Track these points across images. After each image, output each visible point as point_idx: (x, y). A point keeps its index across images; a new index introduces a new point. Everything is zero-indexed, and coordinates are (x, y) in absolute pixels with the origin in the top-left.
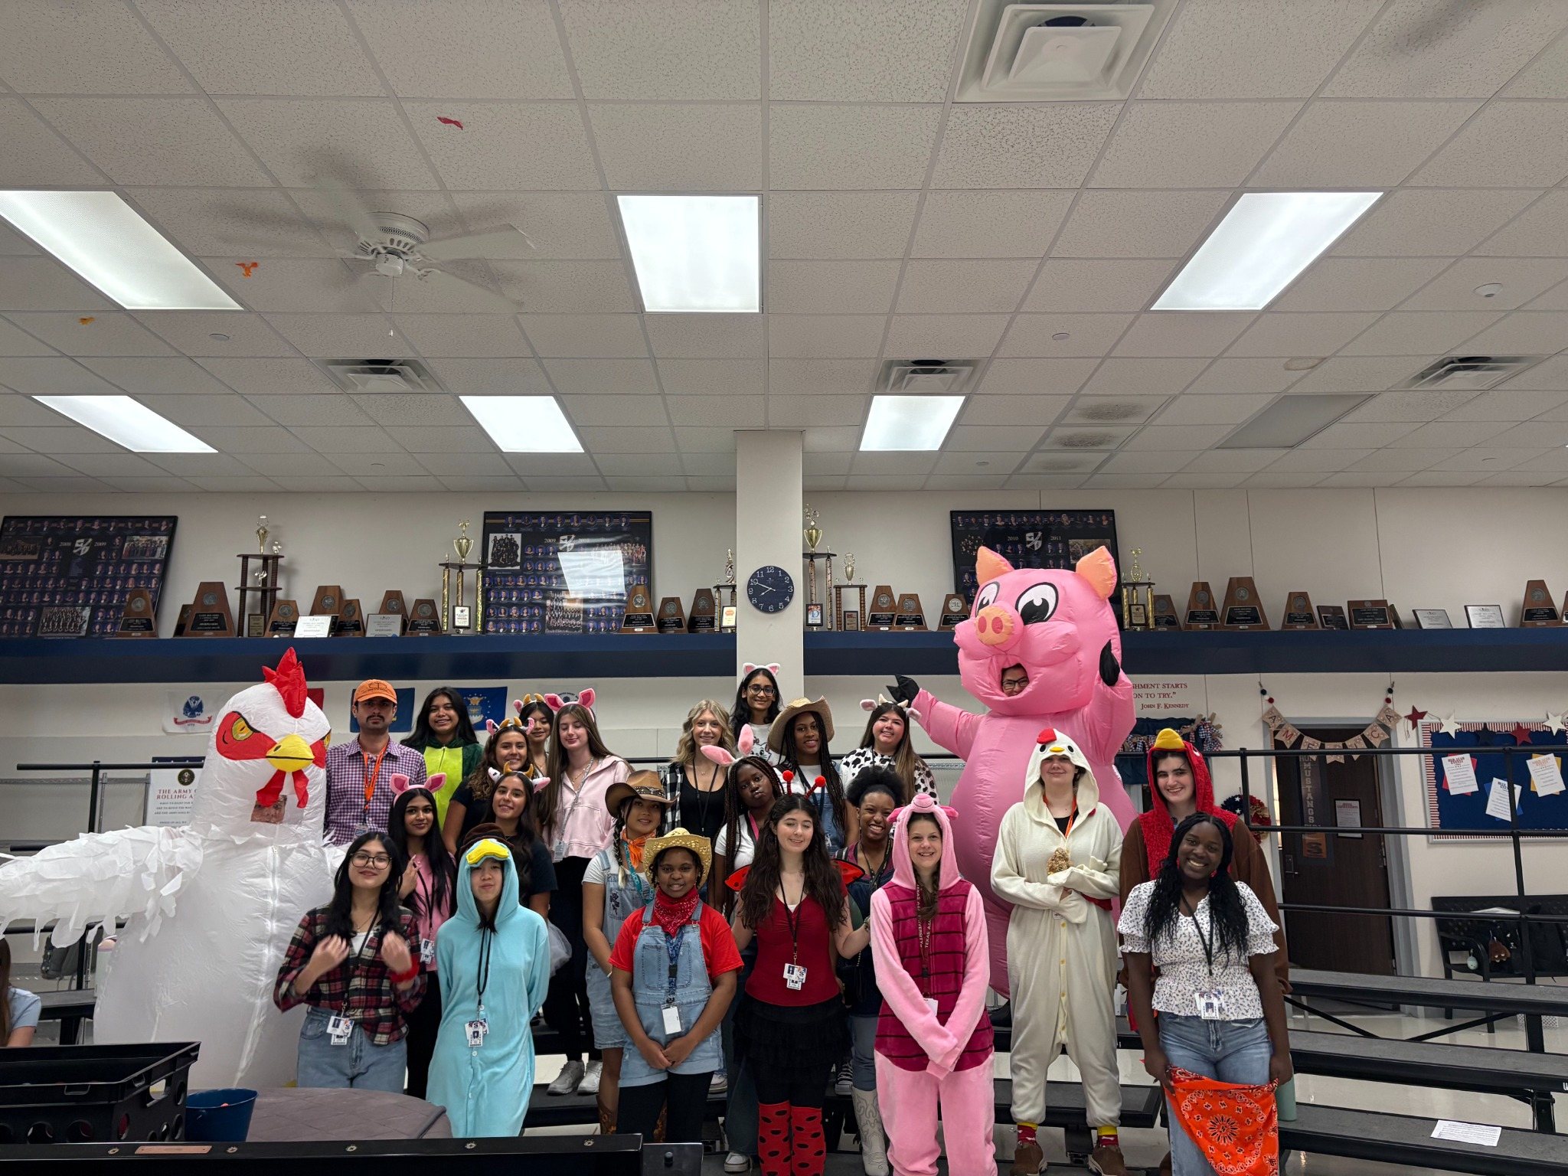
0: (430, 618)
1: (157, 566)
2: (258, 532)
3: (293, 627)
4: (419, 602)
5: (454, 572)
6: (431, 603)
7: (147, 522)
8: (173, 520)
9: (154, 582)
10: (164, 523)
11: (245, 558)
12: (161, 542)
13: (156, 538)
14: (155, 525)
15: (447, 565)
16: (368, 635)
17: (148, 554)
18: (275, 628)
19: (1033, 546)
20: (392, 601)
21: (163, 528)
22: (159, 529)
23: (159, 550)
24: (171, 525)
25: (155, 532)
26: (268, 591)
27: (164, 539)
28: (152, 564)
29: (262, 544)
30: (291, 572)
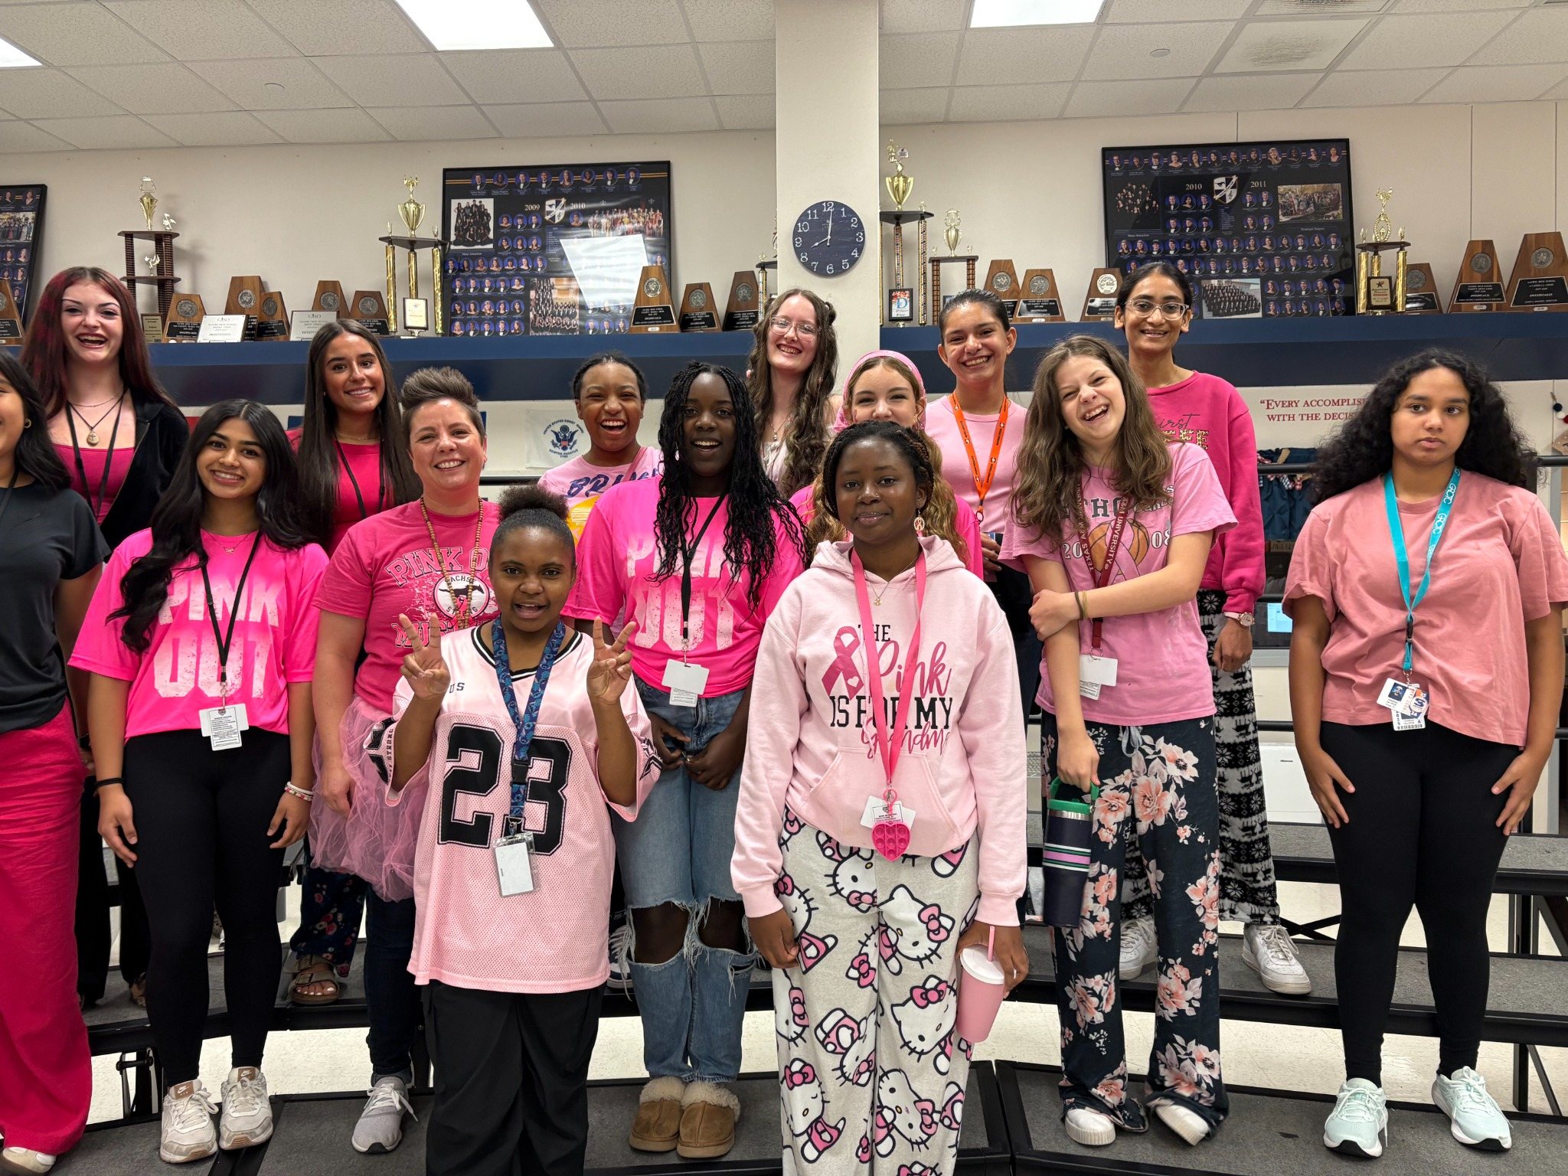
0: (376, 316)
1: (24, 252)
2: (142, 200)
3: (197, 330)
4: (361, 295)
5: (401, 252)
6: (376, 296)
7: (8, 194)
8: (41, 190)
9: (20, 273)
10: (29, 194)
11: (129, 236)
12: (27, 219)
13: (21, 215)
14: (19, 197)
15: (390, 240)
16: (293, 338)
17: (11, 235)
18: (174, 331)
19: (1223, 198)
20: (328, 293)
21: (28, 201)
22: (23, 202)
23: (25, 230)
24: (38, 197)
25: (19, 207)
26: (164, 283)
27: (31, 215)
28: (17, 249)
29: (150, 215)
30: (194, 259)
